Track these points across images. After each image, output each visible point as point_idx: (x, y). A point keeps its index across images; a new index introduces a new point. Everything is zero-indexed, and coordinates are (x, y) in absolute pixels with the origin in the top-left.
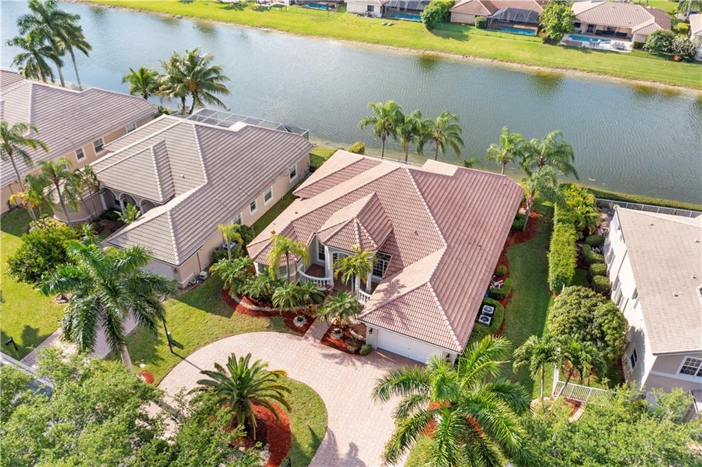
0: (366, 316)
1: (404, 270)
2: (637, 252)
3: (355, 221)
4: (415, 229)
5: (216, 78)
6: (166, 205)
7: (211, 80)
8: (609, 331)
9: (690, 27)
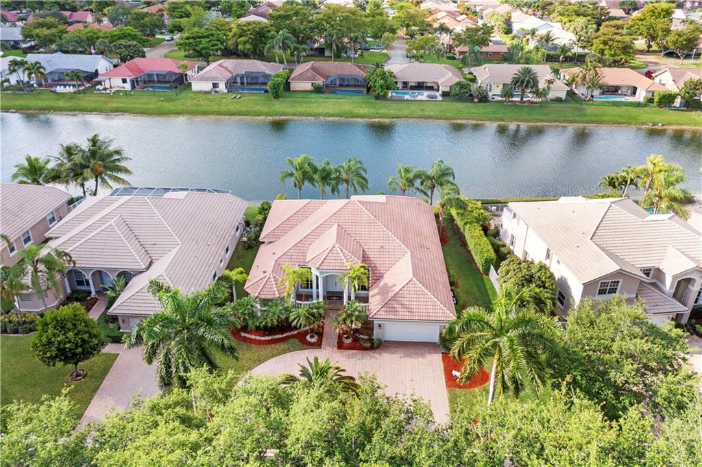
0: (375, 314)
1: (385, 276)
2: (538, 227)
3: (336, 246)
4: (381, 245)
5: (118, 160)
6: (148, 271)
7: (114, 161)
8: (547, 280)
9: (475, 76)
